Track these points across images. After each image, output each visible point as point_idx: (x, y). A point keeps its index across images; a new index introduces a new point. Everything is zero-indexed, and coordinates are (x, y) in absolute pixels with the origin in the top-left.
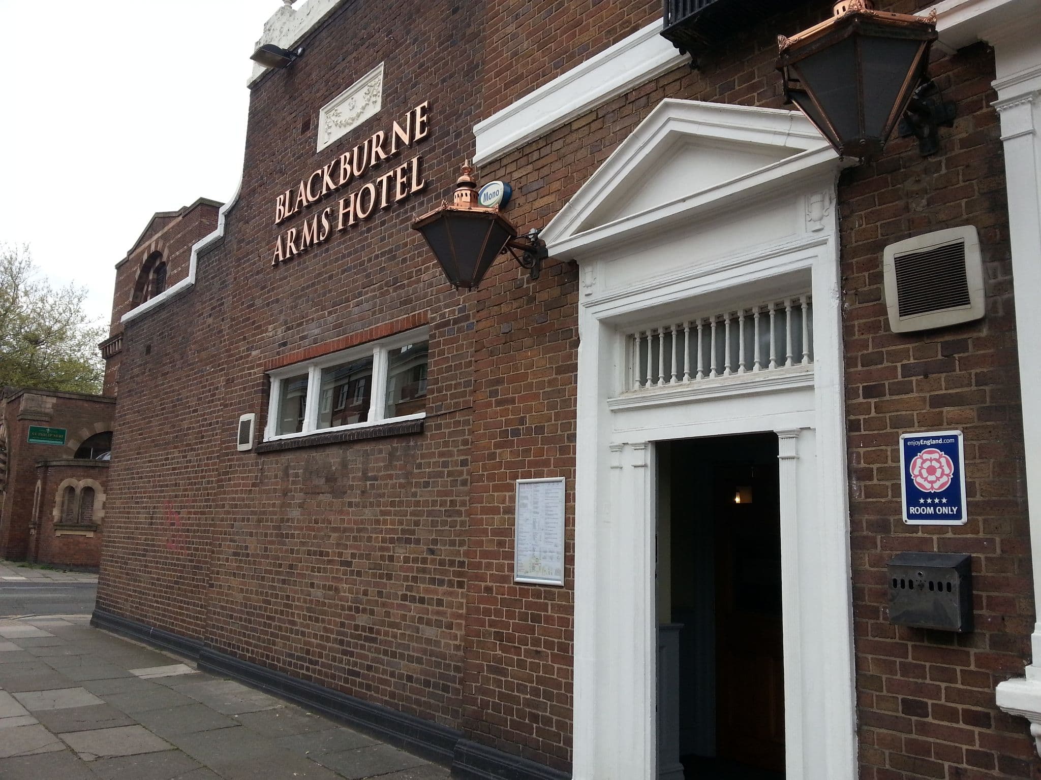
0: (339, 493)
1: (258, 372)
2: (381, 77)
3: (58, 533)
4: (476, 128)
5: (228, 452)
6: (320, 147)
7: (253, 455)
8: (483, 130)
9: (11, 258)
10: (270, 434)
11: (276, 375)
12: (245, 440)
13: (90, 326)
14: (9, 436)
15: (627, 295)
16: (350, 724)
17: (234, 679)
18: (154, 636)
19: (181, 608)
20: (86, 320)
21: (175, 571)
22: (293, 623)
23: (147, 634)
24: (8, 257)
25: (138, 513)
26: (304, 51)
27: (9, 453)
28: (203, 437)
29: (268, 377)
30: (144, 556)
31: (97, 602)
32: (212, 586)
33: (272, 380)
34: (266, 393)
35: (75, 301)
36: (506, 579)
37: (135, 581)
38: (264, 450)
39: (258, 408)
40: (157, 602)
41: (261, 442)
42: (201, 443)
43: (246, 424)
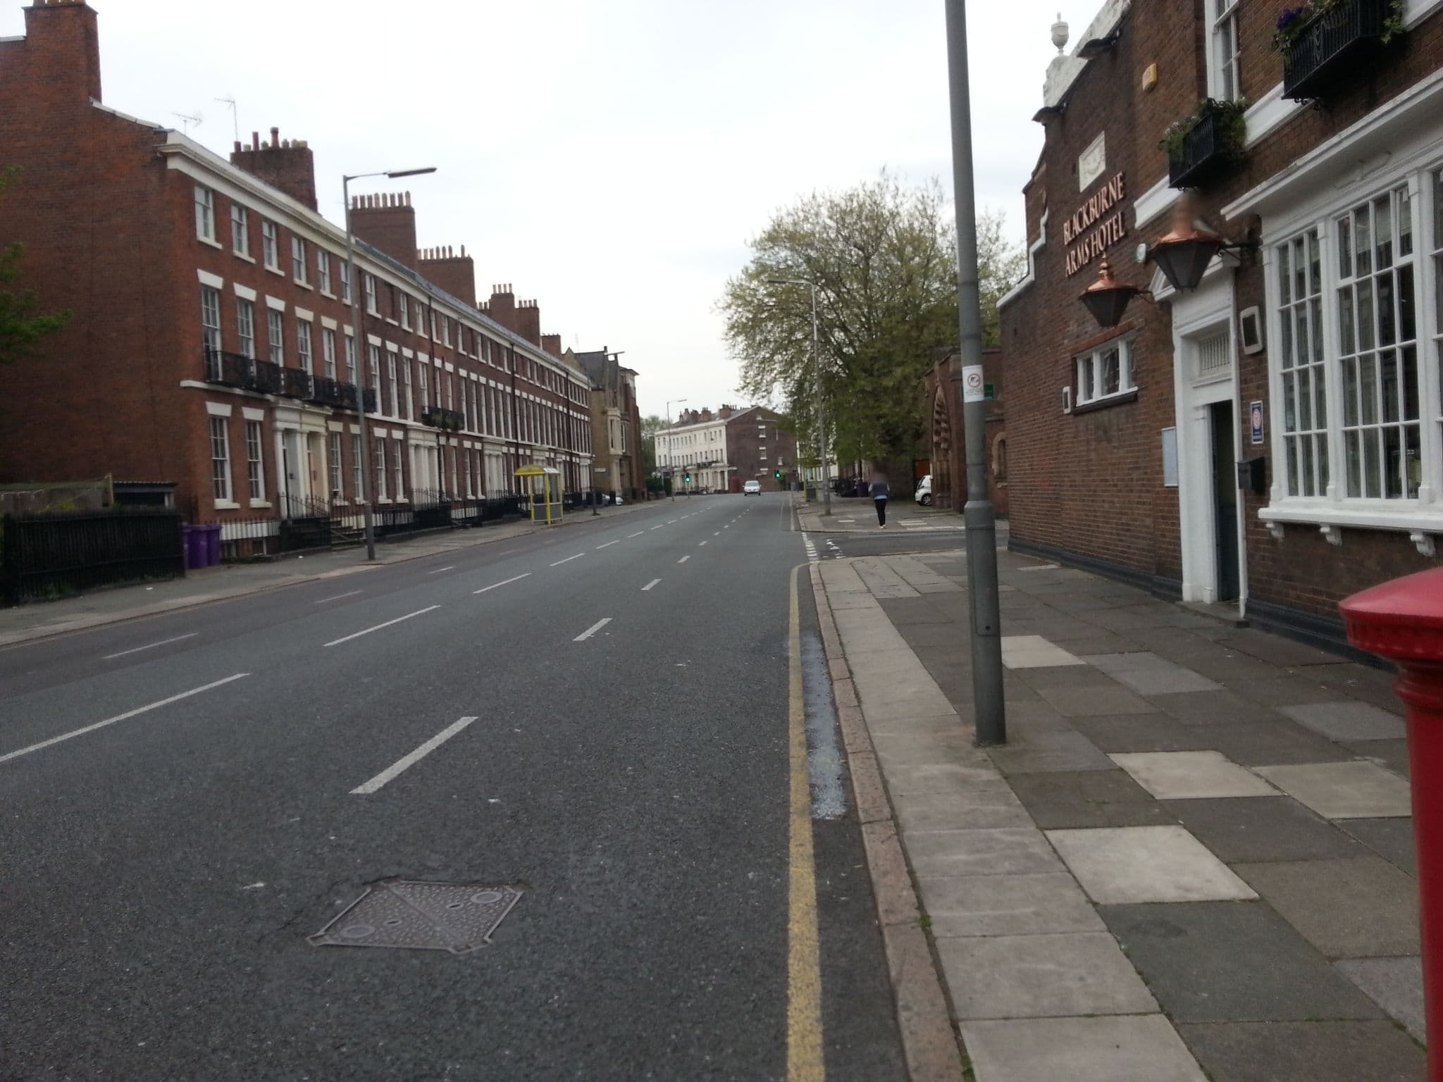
0: (1109, 441)
1: (1068, 356)
2: (1103, 143)
3: (999, 485)
4: (1136, 204)
5: (1060, 415)
6: (1083, 187)
7: (1072, 416)
8: (1138, 206)
9: (923, 197)
10: (1081, 401)
11: (1080, 358)
12: (1067, 407)
13: (1014, 253)
14: (945, 397)
15: (1187, 324)
16: (1123, 582)
17: (1077, 568)
18: (1042, 551)
19: (1053, 528)
20: (1009, 247)
21: (1046, 502)
22: (1098, 527)
23: (1036, 549)
24: (920, 198)
25: (1024, 462)
26: (1067, 104)
27: (948, 412)
28: (1050, 403)
29: (1074, 360)
30: (1031, 494)
31: (1010, 533)
32: (1062, 509)
33: (1078, 360)
34: (1075, 371)
35: (994, 228)
36: (1162, 485)
37: (1028, 513)
38: (1079, 412)
39: (1071, 382)
40: (1041, 527)
41: (1075, 407)
42: (1050, 407)
43: (1066, 394)
